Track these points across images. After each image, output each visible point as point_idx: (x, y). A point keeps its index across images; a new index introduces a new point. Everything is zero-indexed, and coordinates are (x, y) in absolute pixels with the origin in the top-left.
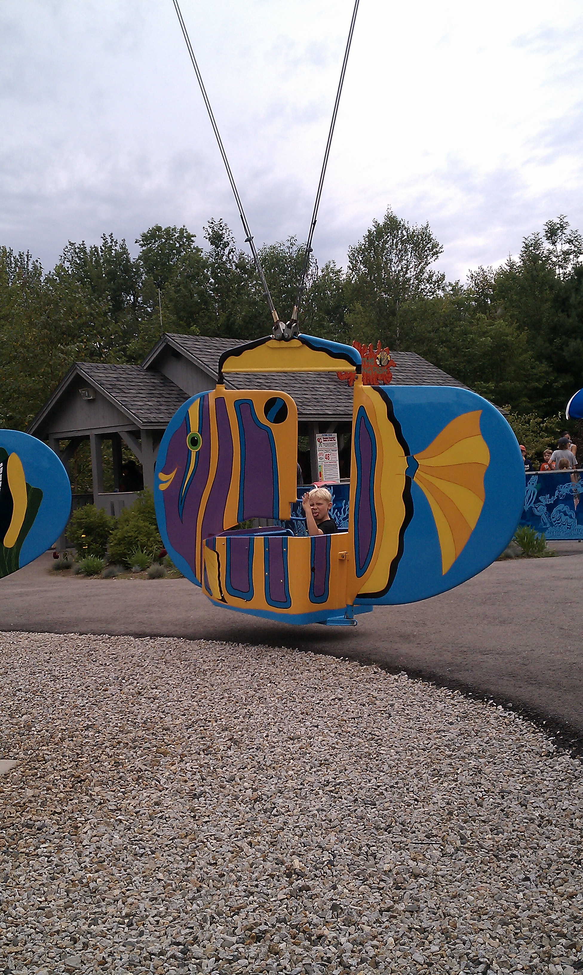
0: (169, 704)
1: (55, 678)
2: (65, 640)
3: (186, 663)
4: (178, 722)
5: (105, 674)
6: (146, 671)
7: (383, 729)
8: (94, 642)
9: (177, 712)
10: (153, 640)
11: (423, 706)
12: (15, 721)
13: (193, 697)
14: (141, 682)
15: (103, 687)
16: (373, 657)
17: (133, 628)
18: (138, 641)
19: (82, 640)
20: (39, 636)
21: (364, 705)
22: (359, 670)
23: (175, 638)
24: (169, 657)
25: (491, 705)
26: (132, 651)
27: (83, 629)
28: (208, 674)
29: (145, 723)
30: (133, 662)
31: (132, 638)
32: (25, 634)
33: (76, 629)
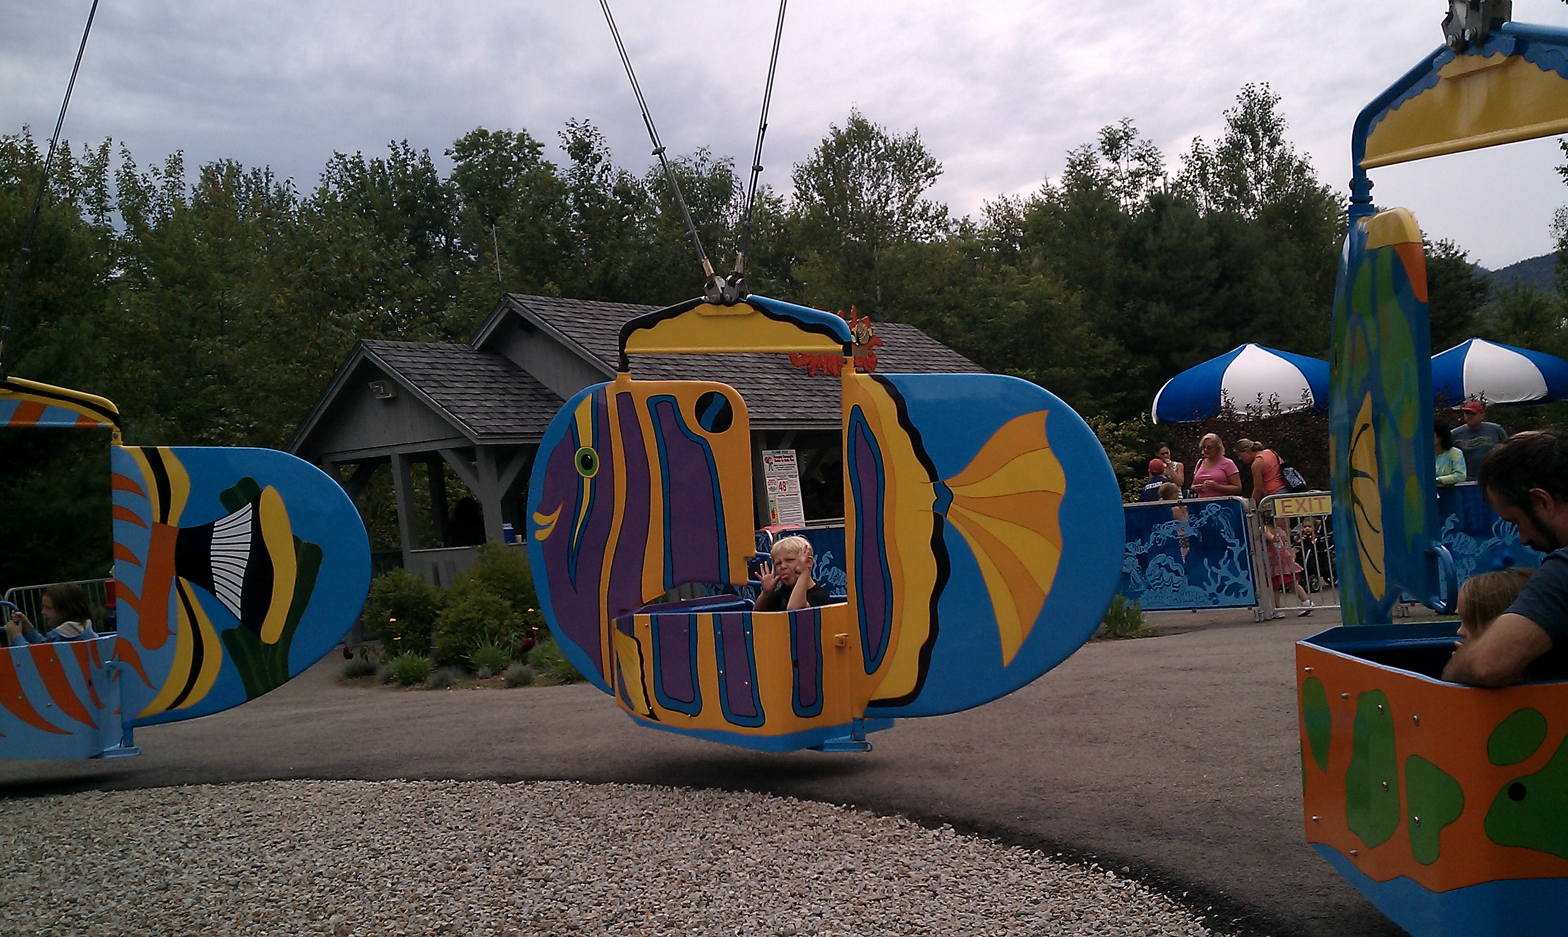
0: (571, 887)
1: (376, 854)
2: (384, 791)
3: (590, 821)
4: (590, 916)
5: (460, 844)
6: (526, 836)
7: (927, 915)
8: (433, 793)
9: (586, 901)
10: (530, 787)
11: (987, 877)
12: (318, 925)
13: (610, 876)
14: (520, 854)
15: (458, 864)
16: (894, 802)
17: (494, 768)
18: (505, 789)
19: (412, 790)
20: (340, 786)
21: (891, 879)
22: (875, 824)
23: (567, 782)
24: (560, 814)
25: (1096, 871)
26: (498, 805)
27: (412, 772)
28: (630, 837)
29: (536, 919)
30: (503, 822)
31: (495, 784)
32: (316, 784)
33: (400, 772)
